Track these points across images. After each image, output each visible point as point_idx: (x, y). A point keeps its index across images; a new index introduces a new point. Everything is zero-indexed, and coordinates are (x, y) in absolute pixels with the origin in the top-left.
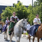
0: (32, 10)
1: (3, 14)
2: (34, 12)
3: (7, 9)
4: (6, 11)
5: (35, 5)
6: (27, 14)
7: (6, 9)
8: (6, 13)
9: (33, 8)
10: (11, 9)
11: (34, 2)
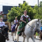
0: (38, 10)
1: (8, 14)
2: (40, 12)
3: (13, 9)
4: (11, 11)
5: (41, 6)
6: (33, 14)
7: (11, 9)
8: (12, 13)
9: (39, 8)
10: (17, 9)
11: (40, 2)
